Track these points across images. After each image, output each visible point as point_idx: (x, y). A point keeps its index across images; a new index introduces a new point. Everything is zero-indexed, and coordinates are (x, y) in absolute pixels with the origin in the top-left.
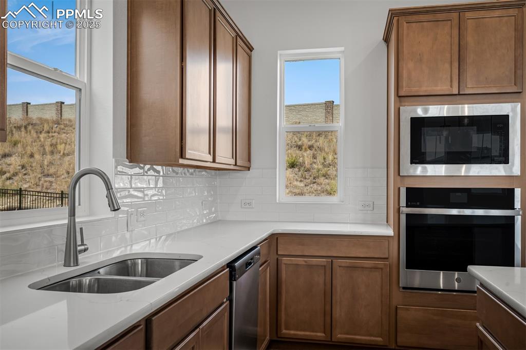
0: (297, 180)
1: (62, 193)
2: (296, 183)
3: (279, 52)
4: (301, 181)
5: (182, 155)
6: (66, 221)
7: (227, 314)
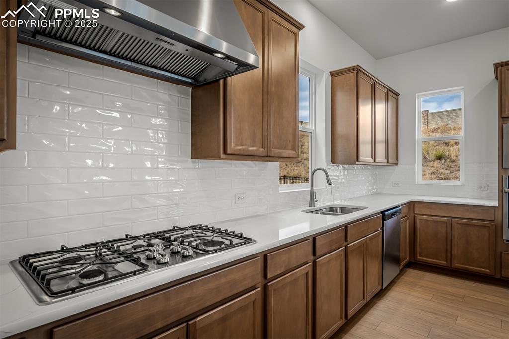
0: (443, 169)
1: (285, 176)
2: (442, 171)
3: (417, 95)
4: (447, 169)
5: (358, 160)
6: (310, 189)
7: (381, 236)
